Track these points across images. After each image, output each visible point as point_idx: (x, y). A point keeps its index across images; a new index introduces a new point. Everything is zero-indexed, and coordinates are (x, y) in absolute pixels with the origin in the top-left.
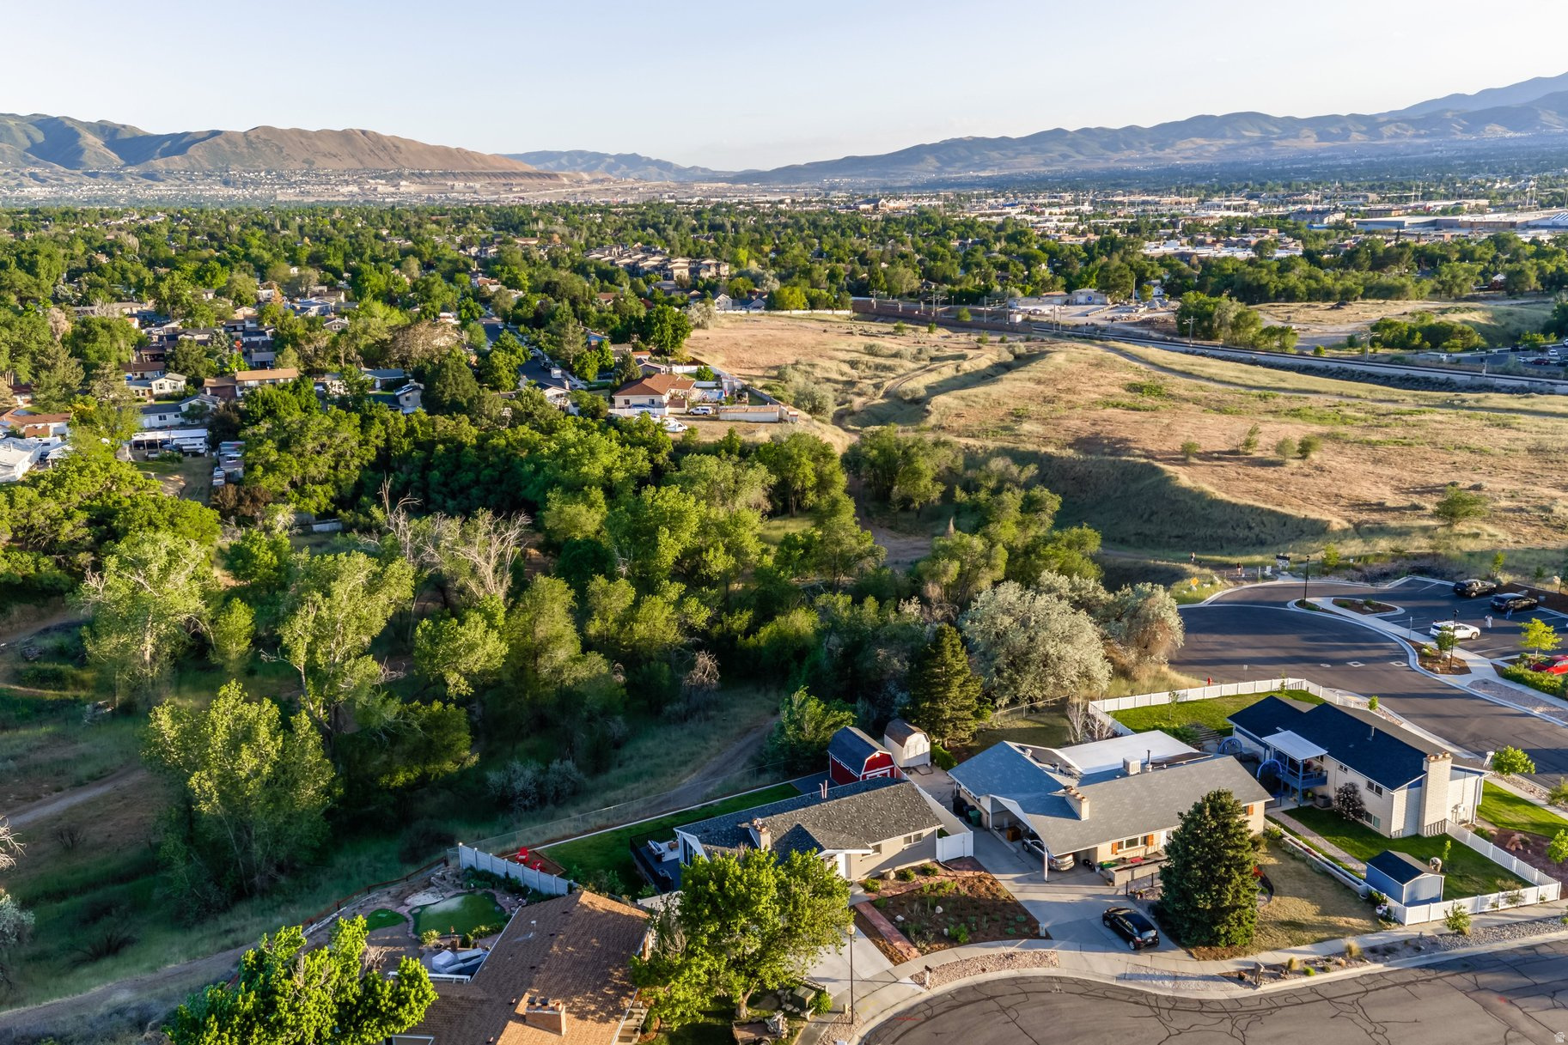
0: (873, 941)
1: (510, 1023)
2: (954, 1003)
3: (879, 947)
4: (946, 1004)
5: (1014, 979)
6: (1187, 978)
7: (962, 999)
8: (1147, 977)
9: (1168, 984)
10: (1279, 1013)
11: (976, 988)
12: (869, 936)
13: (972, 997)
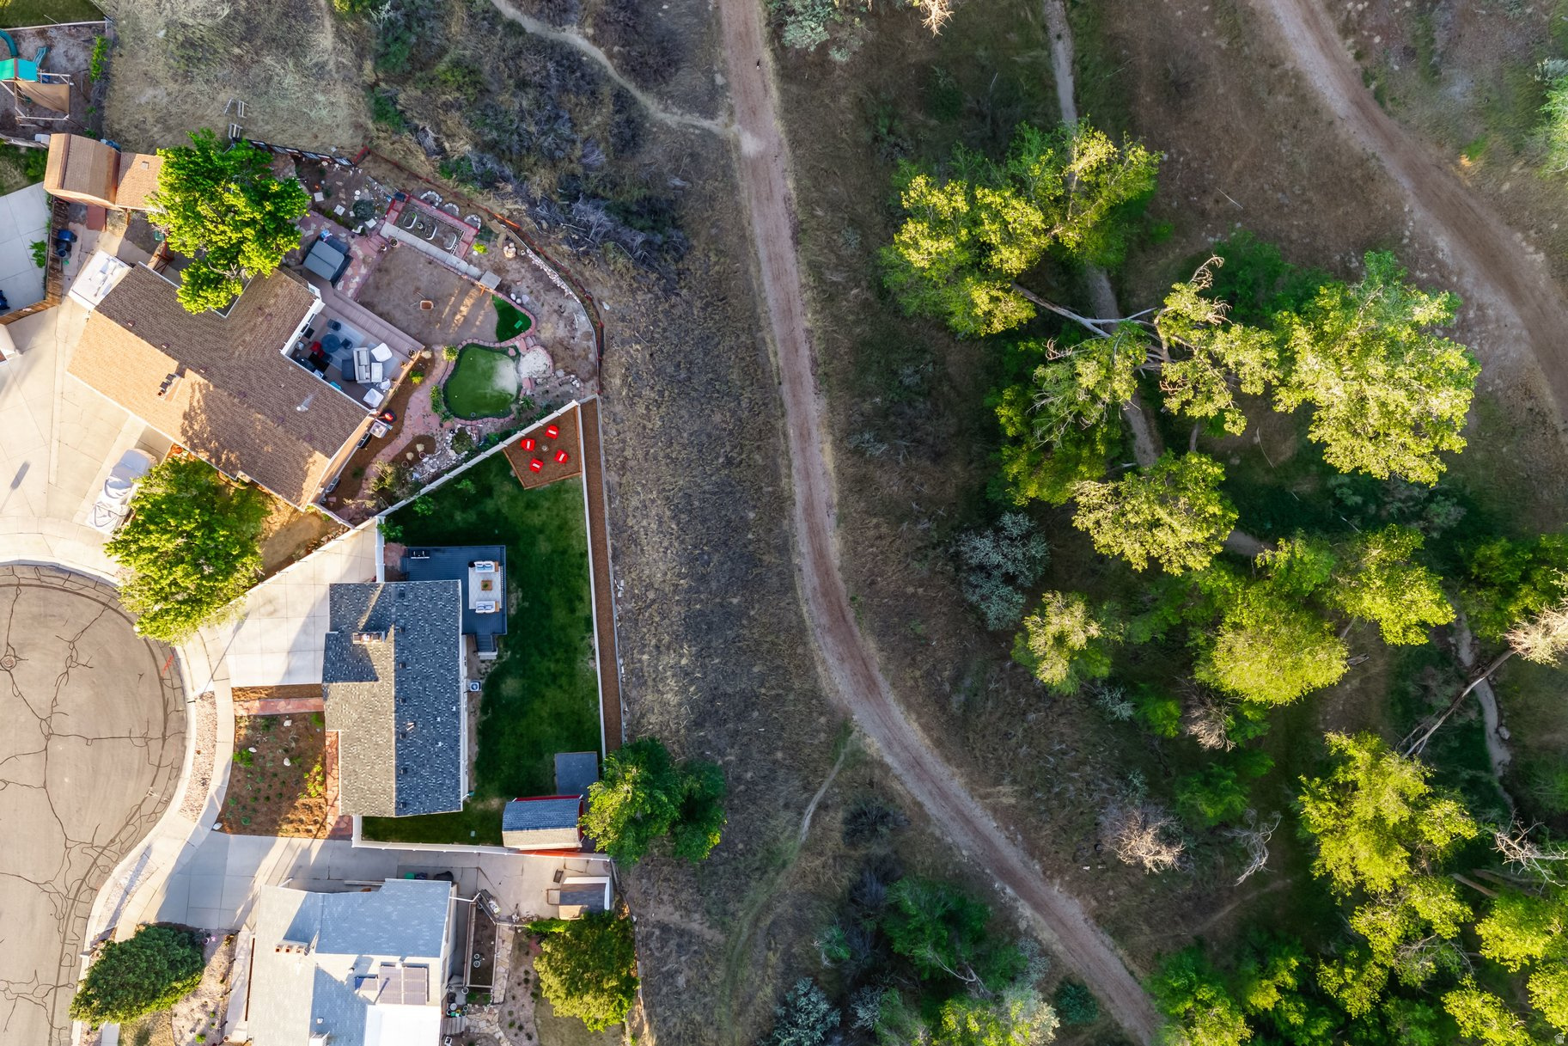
0: (271, 688)
1: (177, 363)
2: (171, 708)
3: (262, 688)
4: (172, 700)
5: (180, 769)
6: (123, 900)
7: (173, 717)
8: (137, 873)
9: (125, 882)
10: (57, 938)
11: (182, 734)
12: (279, 688)
13: (172, 725)
